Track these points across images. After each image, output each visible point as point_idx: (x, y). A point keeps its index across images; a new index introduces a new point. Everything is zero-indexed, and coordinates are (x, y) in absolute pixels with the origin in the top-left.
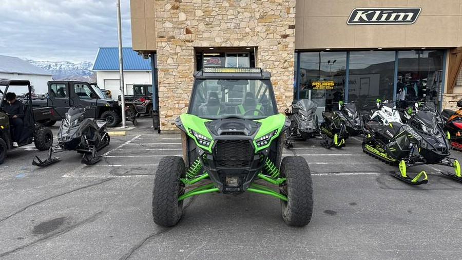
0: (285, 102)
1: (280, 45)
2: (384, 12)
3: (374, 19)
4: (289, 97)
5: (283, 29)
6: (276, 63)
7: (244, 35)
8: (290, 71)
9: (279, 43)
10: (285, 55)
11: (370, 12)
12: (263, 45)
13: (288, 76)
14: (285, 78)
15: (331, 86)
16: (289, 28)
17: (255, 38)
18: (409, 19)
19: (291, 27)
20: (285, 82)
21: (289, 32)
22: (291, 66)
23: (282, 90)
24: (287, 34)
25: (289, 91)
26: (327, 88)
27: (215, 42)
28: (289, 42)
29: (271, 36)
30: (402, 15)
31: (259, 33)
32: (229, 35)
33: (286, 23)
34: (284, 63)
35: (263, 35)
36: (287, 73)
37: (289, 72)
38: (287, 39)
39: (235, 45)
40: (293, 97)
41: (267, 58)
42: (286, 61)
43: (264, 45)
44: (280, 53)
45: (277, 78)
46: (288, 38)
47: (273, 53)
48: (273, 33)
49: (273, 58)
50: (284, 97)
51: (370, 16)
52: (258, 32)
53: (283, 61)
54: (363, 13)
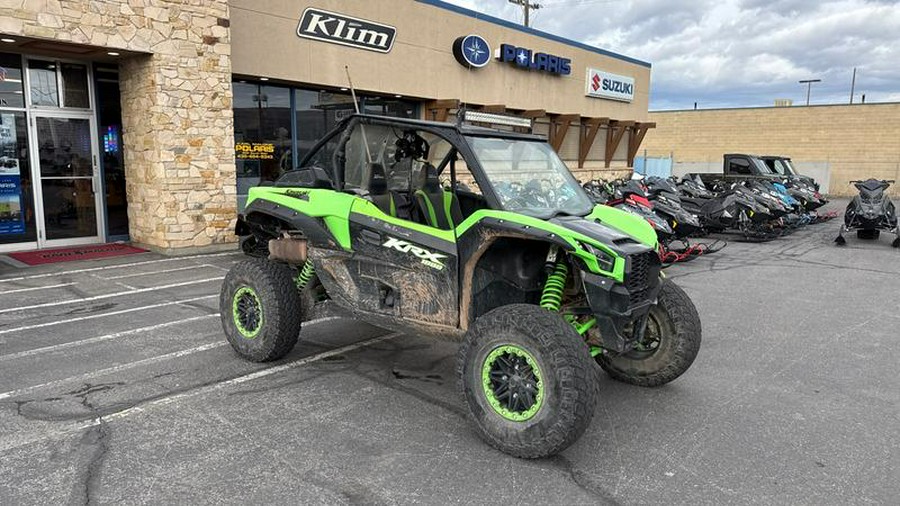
0: (220, 185)
1: (201, 58)
2: (351, 24)
3: (337, 34)
4: (228, 174)
5: (204, 23)
6: (197, 98)
7: (119, 20)
8: (226, 118)
9: (200, 54)
10: (213, 81)
11: (331, 19)
12: (164, 51)
13: (222, 128)
14: (218, 132)
15: (269, 154)
16: (219, 24)
17: (146, 33)
18: (382, 43)
19: (224, 23)
20: (218, 140)
21: (219, 32)
22: (227, 108)
23: (213, 159)
24: (215, 35)
25: (226, 161)
26: (262, 157)
27: (38, 24)
28: (219, 56)
29: (182, 34)
30: (374, 34)
31: (154, 23)
32: (79, 14)
33: (212, 12)
34: (213, 98)
35: (166, 29)
36: (219, 122)
37: (224, 119)
38: (216, 48)
39: (94, 43)
40: (234, 175)
41: (176, 82)
42: (216, 95)
43: (167, 52)
44: (204, 75)
45: (202, 131)
46: (217, 44)
47: (188, 74)
48: (186, 27)
49: (189, 86)
50: (217, 175)
51: (332, 27)
52: (152, 19)
53: (210, 94)
54: (320, 19)
